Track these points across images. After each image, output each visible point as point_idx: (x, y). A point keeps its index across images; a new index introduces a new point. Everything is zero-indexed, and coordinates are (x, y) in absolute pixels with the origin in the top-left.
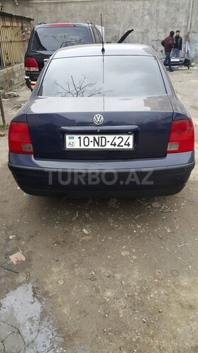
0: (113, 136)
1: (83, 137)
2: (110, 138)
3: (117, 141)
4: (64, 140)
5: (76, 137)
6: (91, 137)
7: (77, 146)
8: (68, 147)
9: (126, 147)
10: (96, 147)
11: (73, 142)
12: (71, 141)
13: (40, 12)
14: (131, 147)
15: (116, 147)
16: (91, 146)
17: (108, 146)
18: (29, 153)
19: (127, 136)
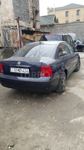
0: (23, 69)
1: (15, 68)
2: (22, 69)
3: (24, 71)
4: (10, 69)
5: (13, 68)
6: (17, 69)
7: (13, 71)
8: (11, 71)
9: (27, 73)
10: (18, 72)
11: (13, 70)
12: (12, 69)
13: (56, 30)
14: (28, 73)
15: (24, 73)
16: (17, 72)
17: (22, 72)
18: (2, 73)
19: (27, 69)
